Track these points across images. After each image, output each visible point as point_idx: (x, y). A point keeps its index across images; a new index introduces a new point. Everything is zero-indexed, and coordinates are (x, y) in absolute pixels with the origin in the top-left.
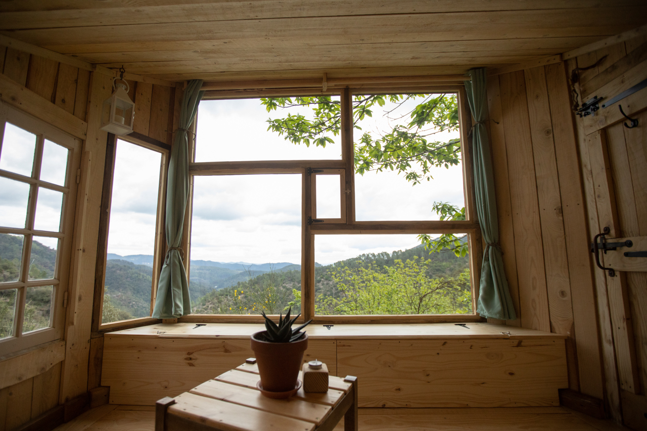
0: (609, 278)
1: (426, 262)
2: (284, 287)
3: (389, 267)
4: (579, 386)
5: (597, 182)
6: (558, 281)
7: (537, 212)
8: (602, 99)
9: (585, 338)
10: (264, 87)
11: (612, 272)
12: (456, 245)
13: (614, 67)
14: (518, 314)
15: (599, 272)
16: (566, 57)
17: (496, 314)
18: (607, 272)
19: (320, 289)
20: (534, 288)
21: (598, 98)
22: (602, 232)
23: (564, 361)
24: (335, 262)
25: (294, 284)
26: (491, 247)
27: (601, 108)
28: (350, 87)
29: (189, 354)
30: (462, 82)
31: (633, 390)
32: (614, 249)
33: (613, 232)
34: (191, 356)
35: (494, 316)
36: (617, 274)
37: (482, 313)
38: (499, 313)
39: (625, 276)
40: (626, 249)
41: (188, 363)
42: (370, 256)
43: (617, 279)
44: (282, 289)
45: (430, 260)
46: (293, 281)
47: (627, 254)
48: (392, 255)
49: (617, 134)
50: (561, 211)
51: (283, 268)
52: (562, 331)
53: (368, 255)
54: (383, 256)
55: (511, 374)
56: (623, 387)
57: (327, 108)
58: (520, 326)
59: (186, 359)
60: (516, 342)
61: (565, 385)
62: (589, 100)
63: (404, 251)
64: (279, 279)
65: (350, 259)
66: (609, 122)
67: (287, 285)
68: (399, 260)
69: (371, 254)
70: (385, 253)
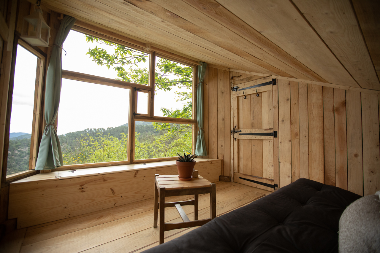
0: (234, 141)
1: (138, 135)
3: (114, 137)
4: (224, 174)
5: (234, 113)
6: (221, 142)
7: (217, 119)
8: (239, 88)
9: (226, 160)
10: (113, 37)
11: (235, 139)
12: (169, 128)
13: (243, 80)
14: (208, 154)
15: (232, 139)
16: (230, 70)
17: (201, 154)
18: (234, 139)
20: (214, 145)
21: (238, 87)
22: (234, 127)
23: (221, 167)
26: (201, 130)
27: (238, 90)
28: (156, 52)
29: (81, 186)
30: (197, 65)
31: (237, 172)
32: (237, 132)
33: (237, 127)
34: (83, 187)
35: (201, 155)
36: (237, 140)
37: (197, 154)
38: (202, 154)
39: (238, 140)
40: (240, 133)
41: (81, 191)
42: (93, 130)
43: (237, 141)
45: (140, 134)
47: (240, 134)
48: (107, 130)
49: (241, 99)
50: (224, 119)
51: (19, 137)
52: (221, 158)
53: (91, 129)
54: (101, 130)
55: (209, 173)
56: (235, 172)
57: (122, 51)
58: (208, 158)
59: (80, 189)
60: (210, 162)
61: (220, 175)
62: (235, 87)
63: (114, 128)
65: (78, 131)
66: (240, 95)
67: (22, 150)
68: (124, 133)
69: (93, 129)
70: (103, 128)
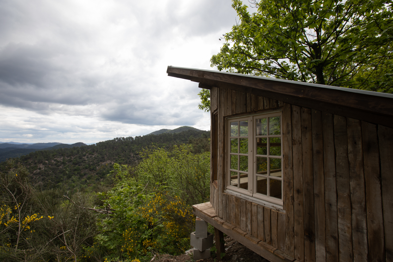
2: (55, 160)
19: (85, 160)
24: (97, 143)
25: (64, 158)
42: (121, 139)
44: (53, 161)
46: (63, 156)
48: (135, 139)
54: (130, 139)
64: (51, 155)
